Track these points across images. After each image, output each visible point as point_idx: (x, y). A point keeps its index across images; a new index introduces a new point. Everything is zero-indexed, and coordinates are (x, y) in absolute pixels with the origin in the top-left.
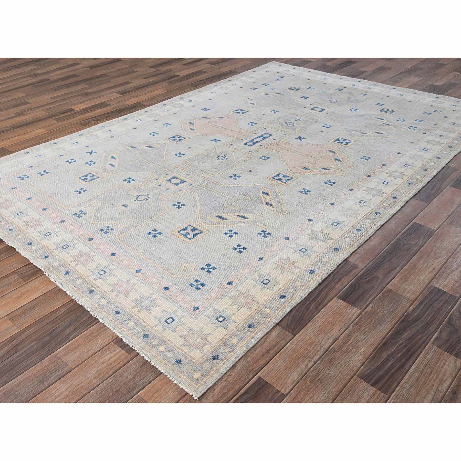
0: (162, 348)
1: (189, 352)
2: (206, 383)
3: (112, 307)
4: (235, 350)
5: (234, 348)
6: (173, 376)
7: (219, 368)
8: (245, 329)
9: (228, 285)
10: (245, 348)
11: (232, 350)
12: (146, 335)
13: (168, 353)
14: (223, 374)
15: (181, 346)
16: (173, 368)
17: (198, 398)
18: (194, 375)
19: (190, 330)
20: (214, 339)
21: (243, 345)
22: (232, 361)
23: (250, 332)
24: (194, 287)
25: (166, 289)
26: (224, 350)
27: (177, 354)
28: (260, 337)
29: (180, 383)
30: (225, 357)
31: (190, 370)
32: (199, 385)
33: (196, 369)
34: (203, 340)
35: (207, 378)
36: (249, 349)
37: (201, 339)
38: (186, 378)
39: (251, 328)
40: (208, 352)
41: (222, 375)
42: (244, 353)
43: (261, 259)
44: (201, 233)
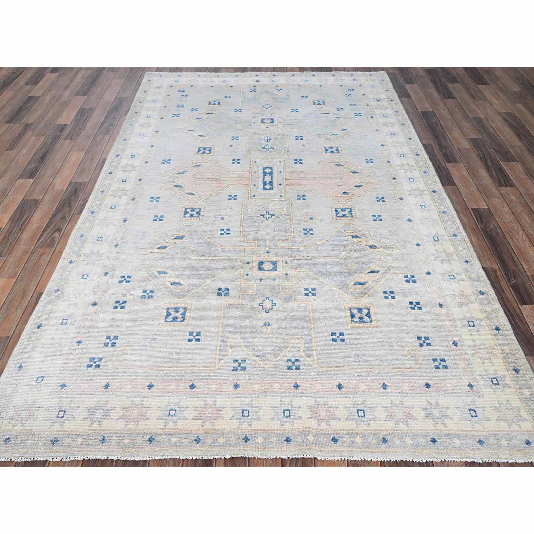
43: (441, 305)
44: (369, 309)
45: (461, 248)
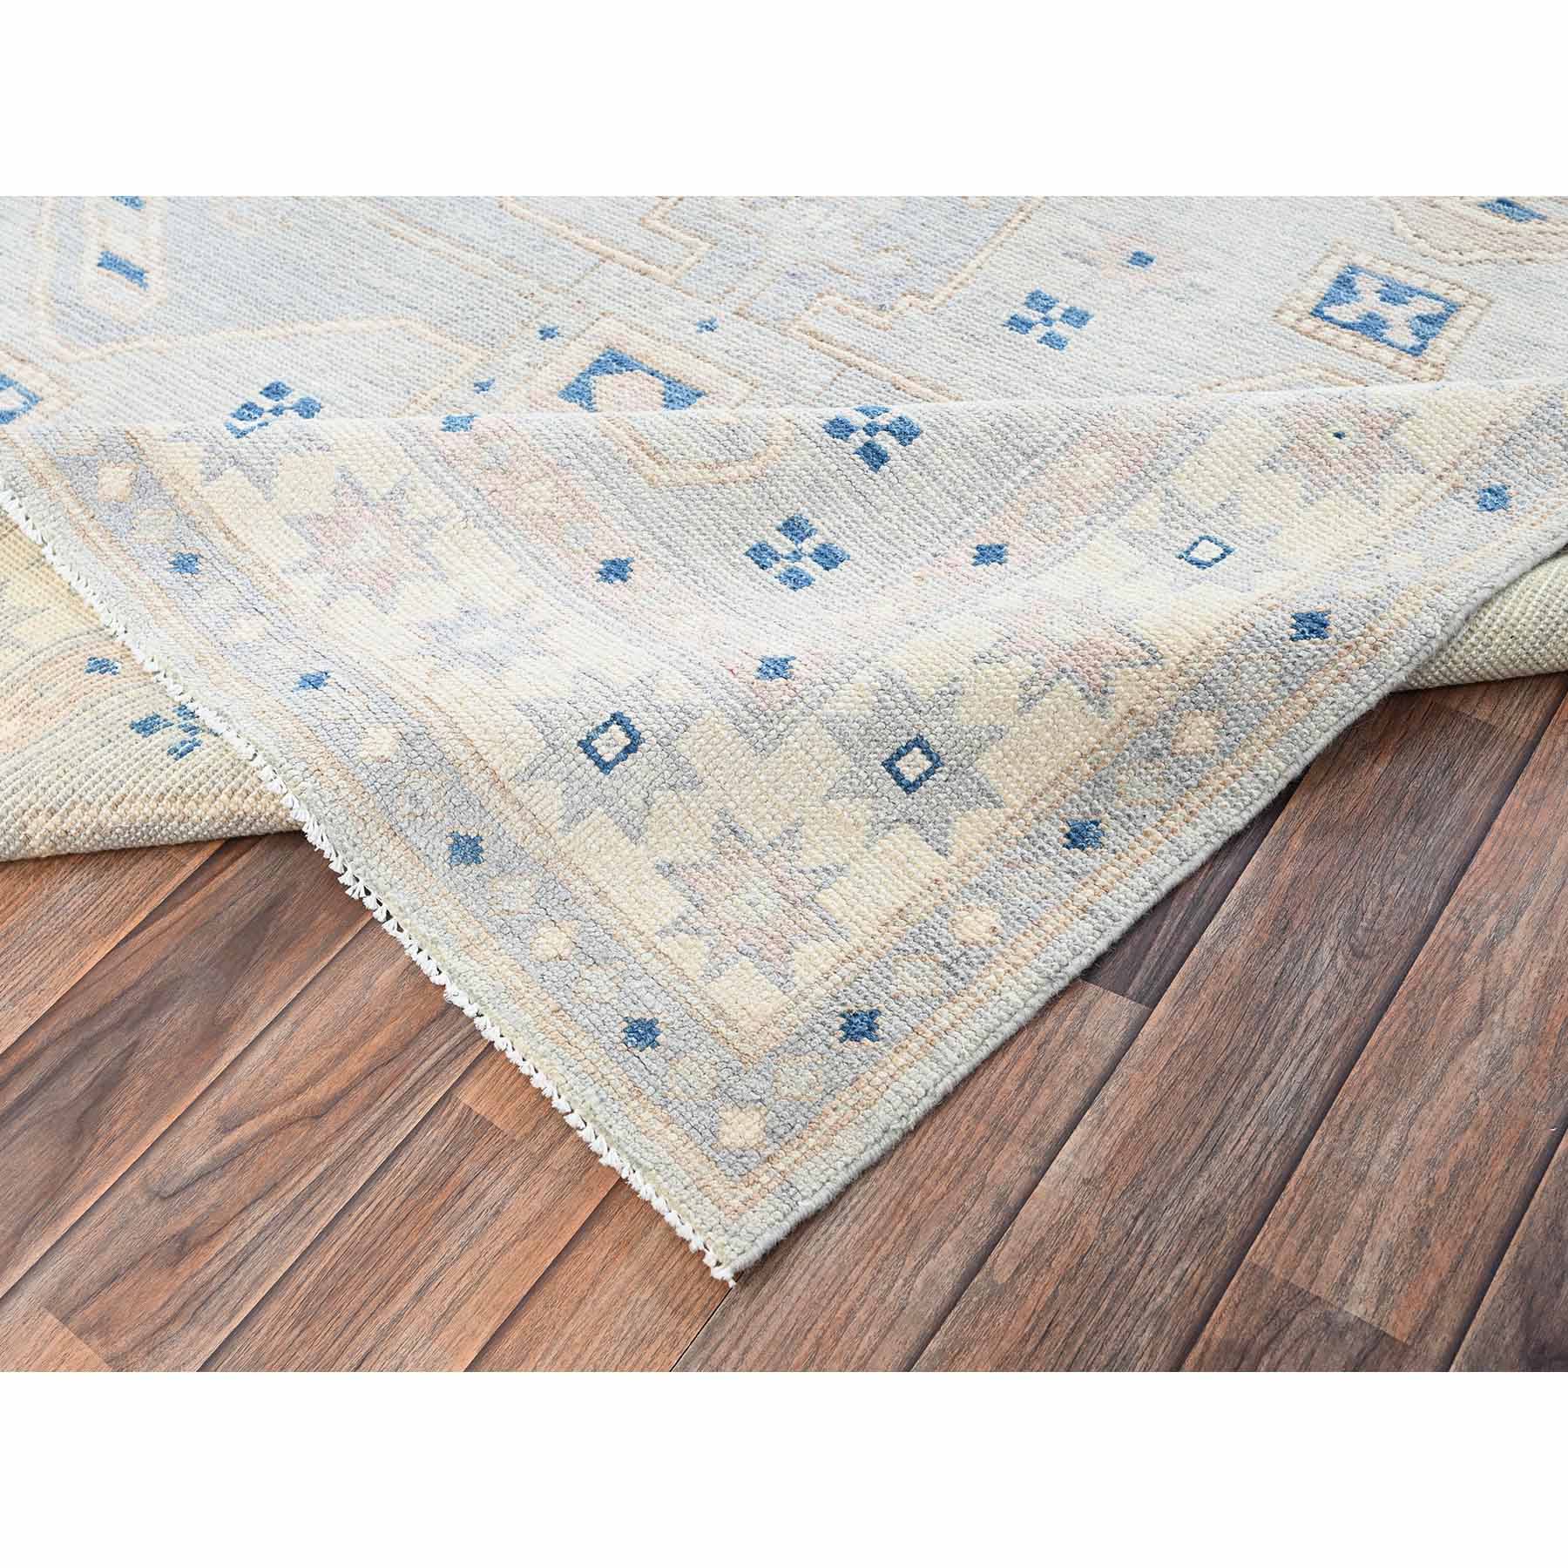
0: (552, 941)
1: (710, 976)
2: (788, 1185)
3: (289, 656)
4: (974, 989)
5: (974, 972)
6: (600, 1119)
7: (875, 1094)
8: (1047, 855)
9: (975, 564)
10: (1035, 977)
11: (960, 984)
12: (470, 840)
13: (587, 974)
14: (896, 1137)
15: (664, 932)
16: (605, 1070)
17: (738, 1276)
18: (725, 1128)
19: (727, 831)
20: (858, 906)
21: (1025, 958)
22: (954, 1057)
23: (1074, 874)
24: (779, 567)
25: (610, 571)
26: (913, 979)
27: (638, 984)
28: (1131, 911)
29: (640, 1165)
30: (914, 1021)
31: (704, 1093)
32: (749, 1191)
33: (741, 1090)
34: (794, 904)
35: (796, 1154)
36: (1060, 984)
37: (786, 897)
38: (674, 1137)
39: (1082, 848)
40: (818, 982)
41: (886, 1142)
42: (1028, 1011)
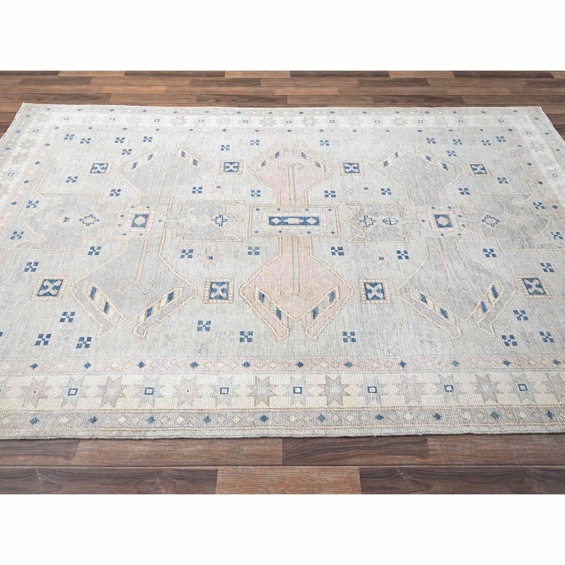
43: (35, 366)
44: (55, 295)
45: (122, 420)
